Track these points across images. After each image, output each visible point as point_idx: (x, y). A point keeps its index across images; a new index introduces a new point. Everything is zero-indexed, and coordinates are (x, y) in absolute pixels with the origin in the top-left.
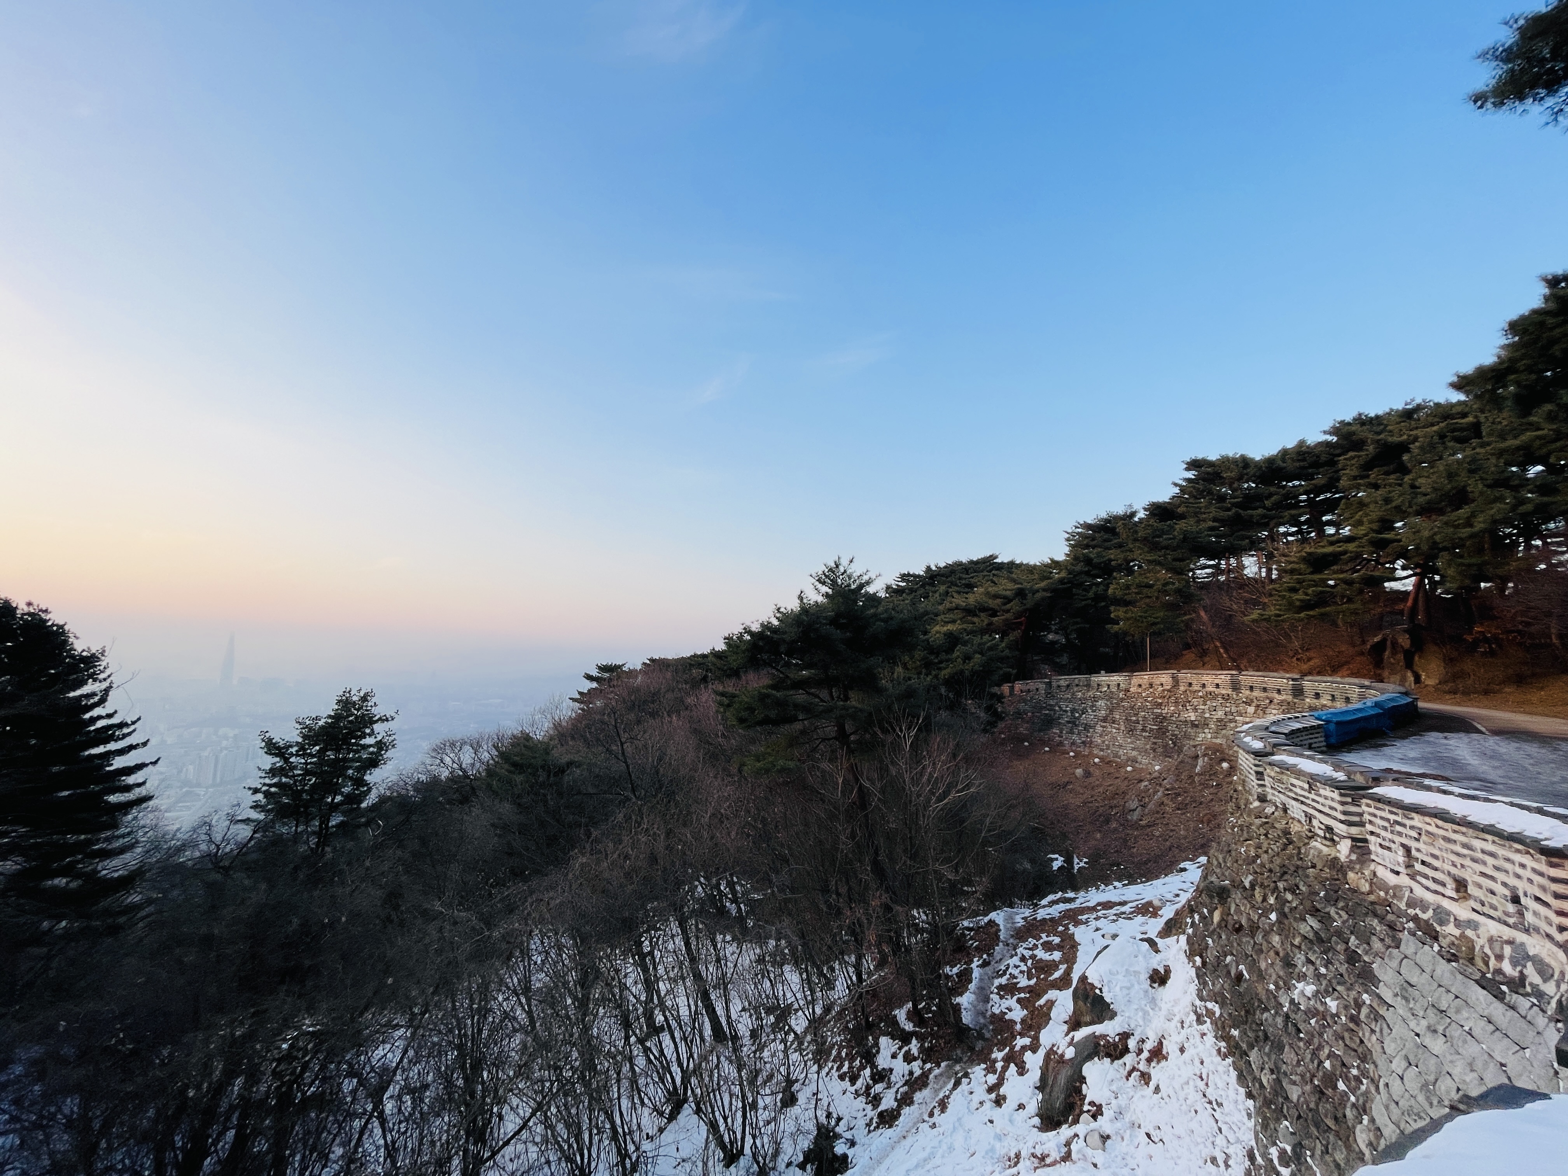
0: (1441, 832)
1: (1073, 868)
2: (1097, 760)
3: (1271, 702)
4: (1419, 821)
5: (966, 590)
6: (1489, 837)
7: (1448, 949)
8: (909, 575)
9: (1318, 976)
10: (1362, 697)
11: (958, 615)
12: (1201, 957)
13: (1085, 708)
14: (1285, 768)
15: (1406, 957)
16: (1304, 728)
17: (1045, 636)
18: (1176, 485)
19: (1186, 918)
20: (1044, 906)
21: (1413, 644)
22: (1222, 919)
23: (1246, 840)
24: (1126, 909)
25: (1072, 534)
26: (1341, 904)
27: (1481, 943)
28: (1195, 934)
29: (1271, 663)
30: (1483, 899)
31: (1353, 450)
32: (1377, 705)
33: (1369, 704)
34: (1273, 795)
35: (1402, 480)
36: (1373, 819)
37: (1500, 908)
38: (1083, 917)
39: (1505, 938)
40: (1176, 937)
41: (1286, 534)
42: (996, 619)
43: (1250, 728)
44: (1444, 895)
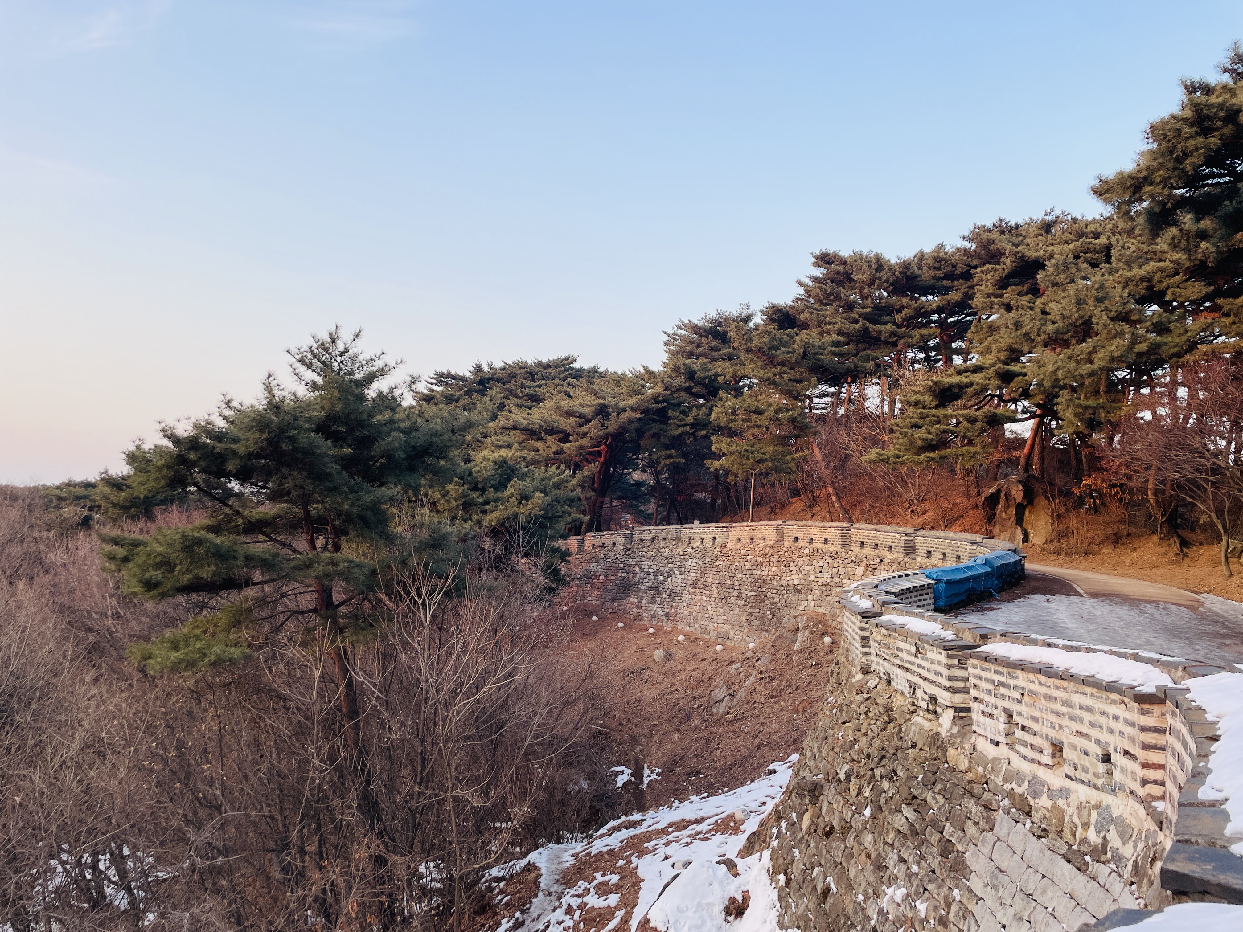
0: (1043, 690)
1: (642, 782)
2: (681, 638)
3: (881, 561)
4: (1024, 680)
5: (530, 403)
6: (1088, 690)
7: (1039, 824)
8: (449, 376)
9: (910, 876)
10: (972, 555)
11: (515, 437)
12: (786, 874)
13: (672, 569)
14: (894, 629)
15: (999, 839)
16: (914, 587)
17: (630, 474)
18: (801, 284)
19: (771, 828)
20: (602, 836)
21: (1025, 496)
22: (813, 823)
23: (844, 723)
24: (703, 827)
25: (673, 337)
26: (938, 787)
27: (1070, 809)
28: (780, 848)
29: (885, 515)
30: (1076, 762)
31: (990, 263)
32: (987, 562)
33: (979, 561)
34: (878, 663)
35: (1034, 303)
36: (977, 682)
37: (1091, 770)
38: (650, 845)
39: (1093, 803)
40: (759, 854)
41: (914, 362)
42: (568, 445)
43: (859, 586)
44: (1040, 763)
